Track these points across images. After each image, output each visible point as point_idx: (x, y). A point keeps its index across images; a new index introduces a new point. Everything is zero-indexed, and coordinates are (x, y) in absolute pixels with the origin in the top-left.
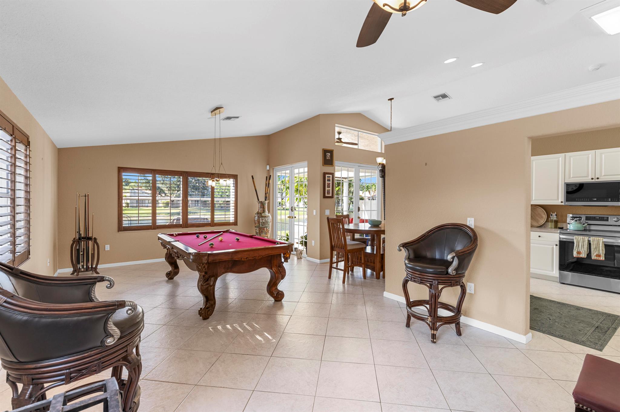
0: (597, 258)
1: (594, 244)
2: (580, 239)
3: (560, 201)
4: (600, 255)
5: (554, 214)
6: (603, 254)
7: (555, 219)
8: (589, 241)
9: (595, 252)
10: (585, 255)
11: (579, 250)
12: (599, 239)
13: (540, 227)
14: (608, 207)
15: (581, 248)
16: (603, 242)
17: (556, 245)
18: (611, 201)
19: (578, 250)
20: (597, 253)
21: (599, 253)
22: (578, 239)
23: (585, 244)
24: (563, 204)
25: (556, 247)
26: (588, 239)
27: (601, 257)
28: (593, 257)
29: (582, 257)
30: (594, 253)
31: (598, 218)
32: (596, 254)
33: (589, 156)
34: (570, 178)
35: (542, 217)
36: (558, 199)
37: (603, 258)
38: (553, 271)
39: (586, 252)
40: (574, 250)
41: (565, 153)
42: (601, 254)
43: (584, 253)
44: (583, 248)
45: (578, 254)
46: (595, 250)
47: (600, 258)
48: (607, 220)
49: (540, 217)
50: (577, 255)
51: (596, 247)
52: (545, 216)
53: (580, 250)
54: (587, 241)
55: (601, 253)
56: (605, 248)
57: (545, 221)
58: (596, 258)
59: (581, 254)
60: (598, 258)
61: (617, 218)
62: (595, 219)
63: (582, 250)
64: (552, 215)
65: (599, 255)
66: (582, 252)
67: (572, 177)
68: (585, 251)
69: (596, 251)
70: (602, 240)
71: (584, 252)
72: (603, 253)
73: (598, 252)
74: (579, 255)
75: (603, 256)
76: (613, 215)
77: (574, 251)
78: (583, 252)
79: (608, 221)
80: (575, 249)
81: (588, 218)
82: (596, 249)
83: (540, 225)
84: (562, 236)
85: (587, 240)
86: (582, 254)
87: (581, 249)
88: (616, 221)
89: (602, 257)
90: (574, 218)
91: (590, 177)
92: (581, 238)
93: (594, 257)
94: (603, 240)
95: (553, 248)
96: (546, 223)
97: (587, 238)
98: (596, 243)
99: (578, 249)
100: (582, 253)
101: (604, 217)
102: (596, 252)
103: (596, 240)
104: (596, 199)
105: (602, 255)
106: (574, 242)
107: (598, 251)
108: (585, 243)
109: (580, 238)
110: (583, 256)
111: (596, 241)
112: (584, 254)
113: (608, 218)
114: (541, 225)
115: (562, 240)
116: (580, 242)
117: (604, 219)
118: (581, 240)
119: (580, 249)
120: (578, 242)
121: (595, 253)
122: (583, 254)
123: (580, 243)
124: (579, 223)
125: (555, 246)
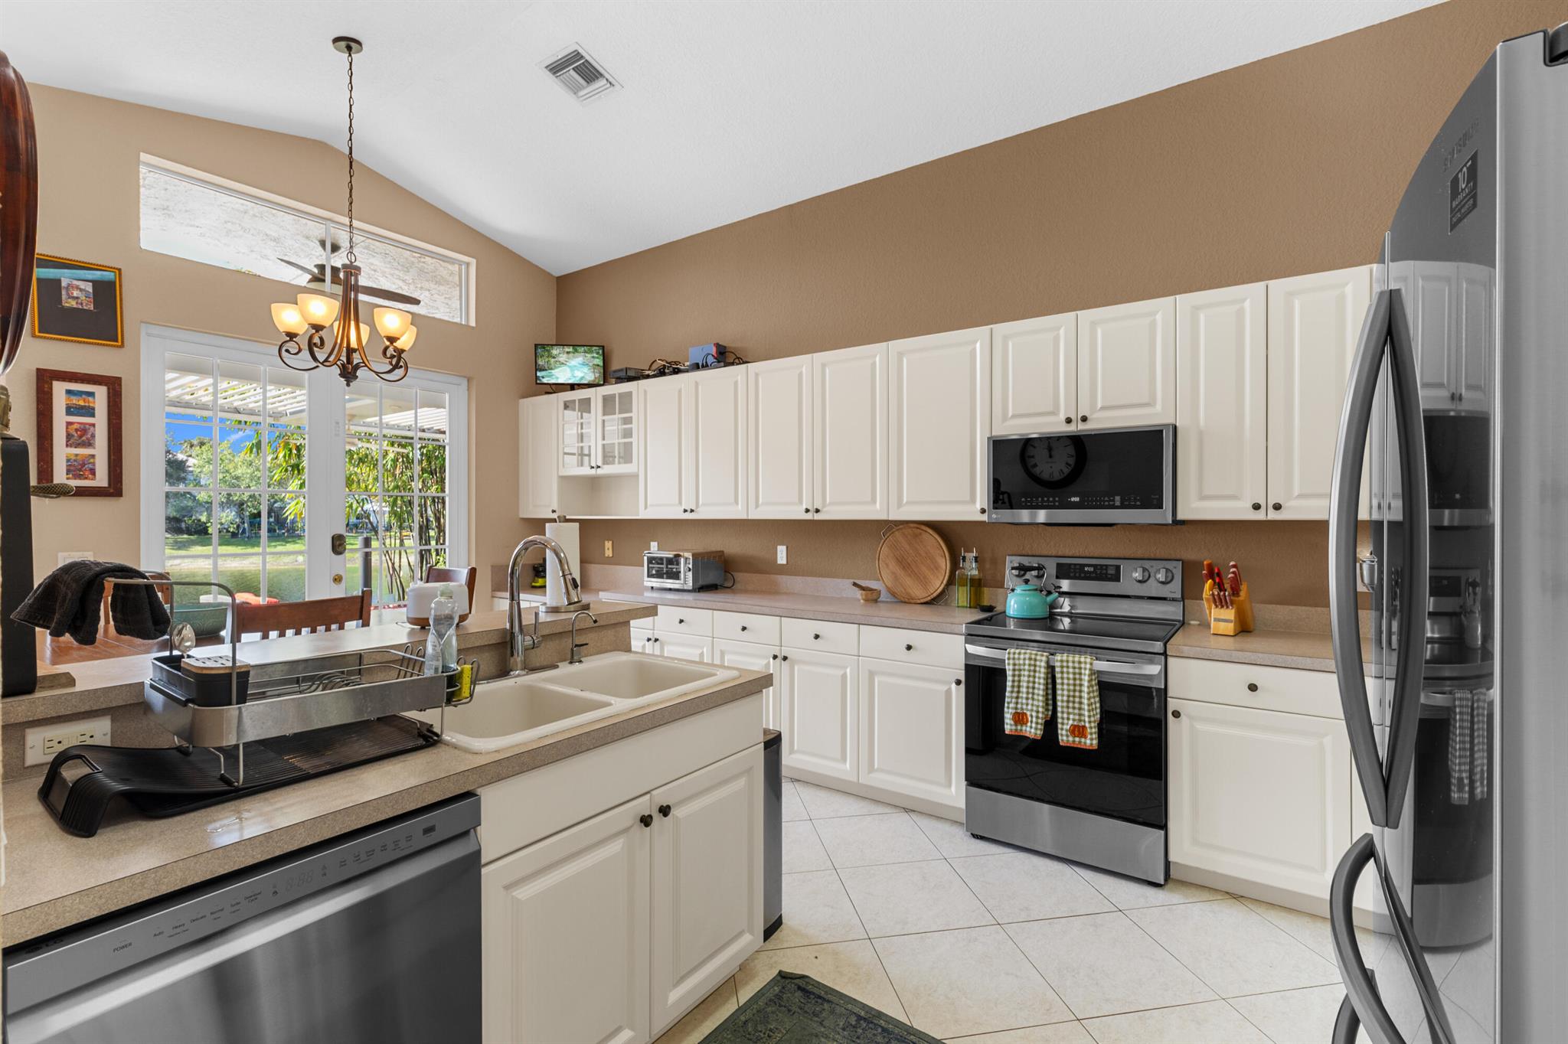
0: (1074, 741)
1: (1066, 681)
2: (1024, 659)
3: (978, 507)
4: (1084, 727)
5: (971, 556)
6: (1093, 725)
7: (975, 572)
8: (1051, 669)
9: (1068, 713)
10: (1036, 729)
11: (1019, 706)
12: (1080, 662)
13: (932, 602)
14: (1115, 527)
15: (1027, 699)
16: (1093, 672)
17: (958, 682)
18: (1123, 506)
19: (1016, 708)
20: (1074, 720)
21: (1080, 720)
22: (1017, 662)
23: (1039, 684)
24: (984, 518)
25: (957, 690)
26: (1048, 662)
27: (1086, 738)
28: (1062, 735)
29: (1027, 735)
30: (1066, 721)
31: (1092, 569)
32: (1071, 722)
33: (1058, 334)
34: (1005, 418)
35: (937, 568)
36: (973, 500)
37: (1092, 739)
38: (950, 786)
39: (1040, 715)
40: (1006, 705)
41: (992, 326)
42: (1087, 725)
43: (1034, 720)
44: (1033, 699)
45: (1016, 725)
46: (1068, 707)
47: (1083, 740)
48: (1116, 578)
49: (932, 567)
50: (1014, 728)
51: (1072, 693)
52: (945, 564)
53: (1024, 707)
54: (1043, 670)
55: (1087, 719)
56: (1100, 696)
57: (945, 582)
58: (1071, 739)
59: (1027, 721)
60: (1077, 739)
61: (1144, 570)
62: (1083, 575)
63: (1030, 707)
64: (964, 558)
65: (1078, 726)
66: (1028, 713)
67: (1010, 414)
68: (1038, 712)
69: (1071, 710)
70: (1088, 666)
71: (1034, 714)
72: (1092, 719)
73: (1077, 717)
74: (1019, 727)
75: (1093, 730)
76: (1132, 556)
77: (1006, 710)
78: (1032, 716)
79: (1119, 581)
80: (1008, 703)
81: (1063, 572)
82: (1071, 705)
83: (932, 597)
84: (973, 649)
85: (1043, 664)
86: (1029, 724)
87: (1027, 704)
88: (1140, 581)
89: (1089, 737)
90: (1022, 572)
91: (1062, 417)
92: (1027, 656)
93: (1065, 738)
94: (1091, 664)
95: (948, 692)
96: (951, 587)
97: (1044, 659)
98: (1071, 676)
99: (1017, 703)
100: (1030, 719)
101: (1106, 566)
102: (1071, 716)
103: (1071, 664)
104: (1077, 499)
105: (1091, 728)
106: (1005, 669)
107: (1076, 711)
108: (1039, 678)
109: (1022, 656)
110: (1033, 730)
111: (1071, 670)
112: (1034, 725)
113: (1118, 568)
114: (935, 595)
115: (971, 663)
116: (1022, 673)
117: (1106, 574)
118: (1027, 667)
119: (1022, 704)
120: (1017, 673)
121: (1068, 719)
122: (1032, 722)
123: (1022, 678)
124: (1036, 590)
125: (954, 685)
